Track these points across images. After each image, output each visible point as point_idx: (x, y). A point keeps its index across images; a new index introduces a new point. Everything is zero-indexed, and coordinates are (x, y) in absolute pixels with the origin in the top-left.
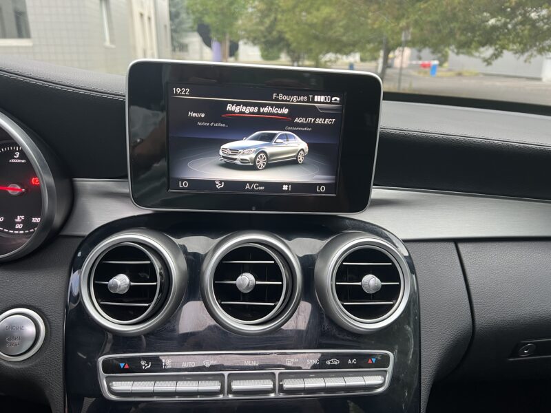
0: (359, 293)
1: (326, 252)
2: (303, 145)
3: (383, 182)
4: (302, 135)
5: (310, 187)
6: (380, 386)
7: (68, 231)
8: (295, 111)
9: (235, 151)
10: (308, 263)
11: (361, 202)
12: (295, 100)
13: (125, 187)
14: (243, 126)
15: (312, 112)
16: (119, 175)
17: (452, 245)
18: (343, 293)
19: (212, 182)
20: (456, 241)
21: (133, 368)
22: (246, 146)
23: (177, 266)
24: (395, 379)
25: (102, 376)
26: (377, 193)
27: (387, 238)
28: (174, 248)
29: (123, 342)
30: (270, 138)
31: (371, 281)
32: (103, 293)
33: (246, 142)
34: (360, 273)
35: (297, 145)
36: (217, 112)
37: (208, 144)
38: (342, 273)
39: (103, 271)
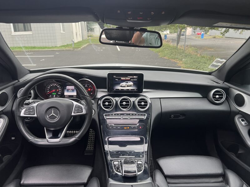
0: (141, 105)
1: (136, 100)
2: (132, 83)
3: (145, 88)
4: (132, 82)
5: (134, 90)
6: (144, 118)
7: (96, 97)
8: (131, 78)
9: (122, 84)
10: (134, 102)
11: (142, 92)
12: (131, 77)
13: (106, 90)
14: (123, 81)
15: (134, 79)
16: (106, 88)
17: (159, 99)
18: (139, 105)
19: (119, 89)
20: (160, 98)
21: (109, 115)
22: (124, 84)
23: (114, 102)
24: (146, 118)
25: (105, 116)
26: (144, 90)
27: (146, 97)
28: (114, 99)
29: (107, 112)
30: (127, 82)
31: (143, 103)
32: (104, 105)
33: (124, 83)
34: (141, 102)
35: (131, 83)
36: (120, 79)
37: (119, 84)
38: (139, 102)
39: (104, 102)
